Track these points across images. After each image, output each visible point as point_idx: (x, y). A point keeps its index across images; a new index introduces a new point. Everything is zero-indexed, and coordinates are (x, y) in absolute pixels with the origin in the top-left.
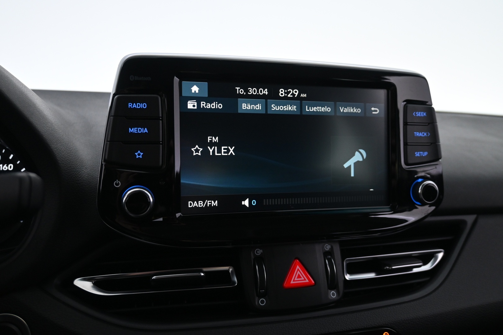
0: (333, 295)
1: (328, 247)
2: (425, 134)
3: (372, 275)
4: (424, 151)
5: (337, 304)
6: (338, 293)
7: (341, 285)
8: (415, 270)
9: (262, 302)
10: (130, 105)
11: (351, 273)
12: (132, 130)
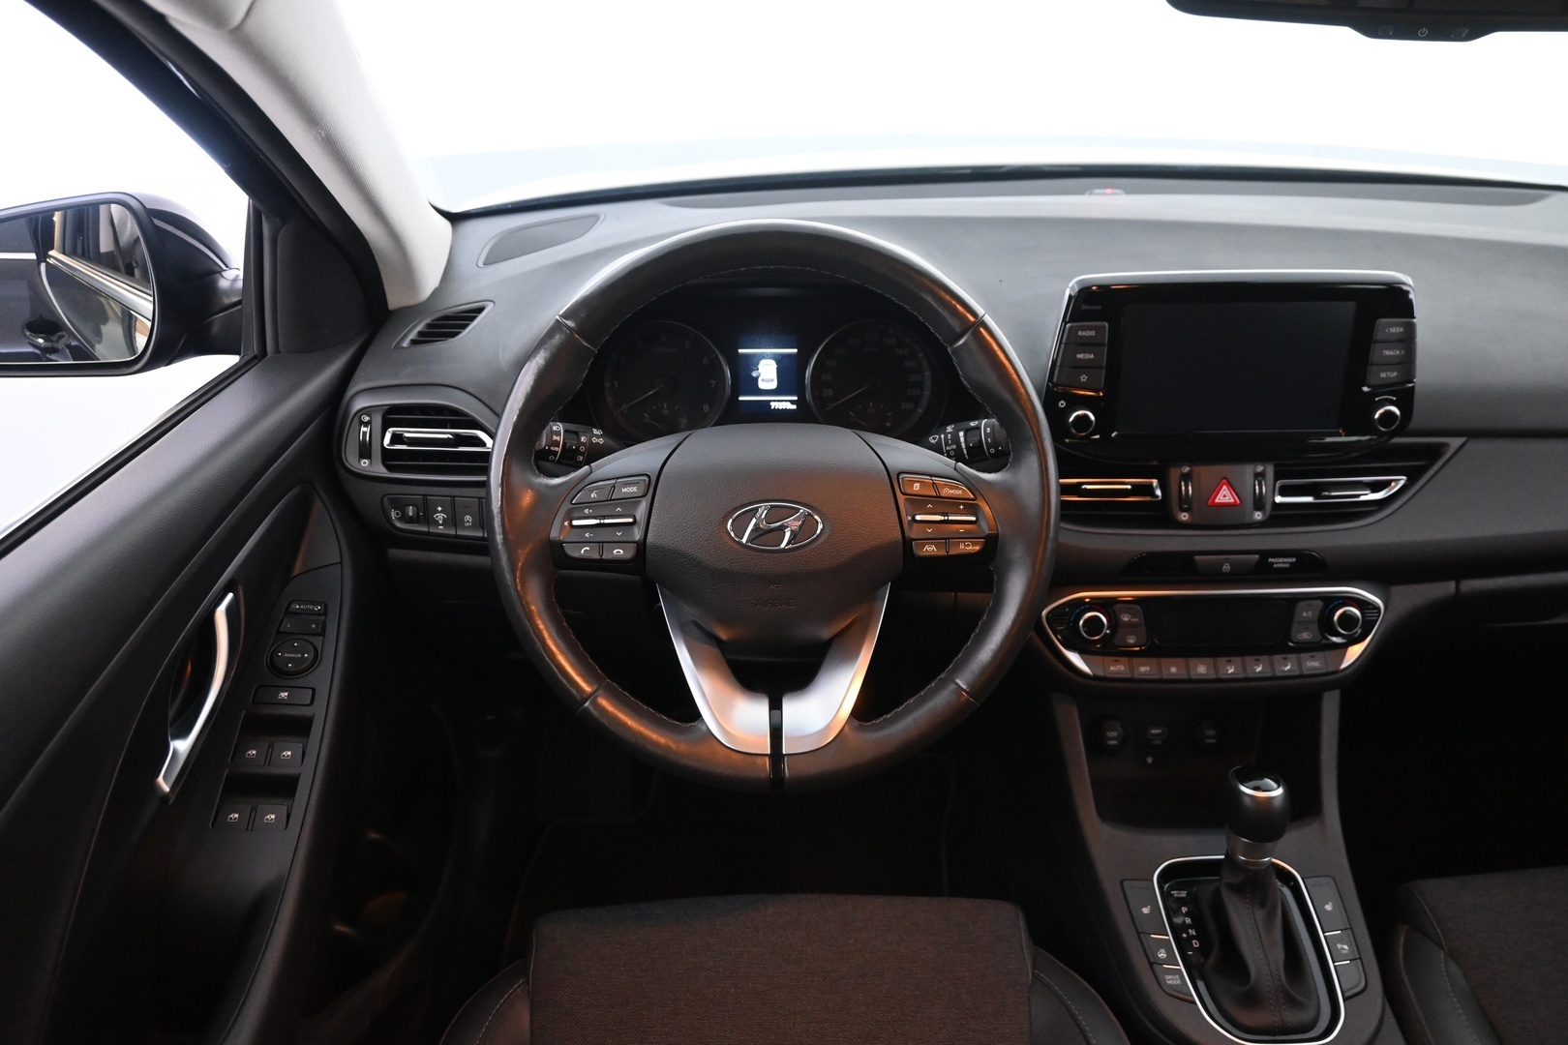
0: (1258, 516)
1: (1260, 469)
2: (1398, 352)
3: (1309, 499)
4: (1392, 371)
5: (1261, 524)
6: (1264, 514)
7: (1268, 507)
8: (1362, 498)
9: (1184, 517)
10: (1080, 333)
11: (1282, 495)
12: (1079, 356)
